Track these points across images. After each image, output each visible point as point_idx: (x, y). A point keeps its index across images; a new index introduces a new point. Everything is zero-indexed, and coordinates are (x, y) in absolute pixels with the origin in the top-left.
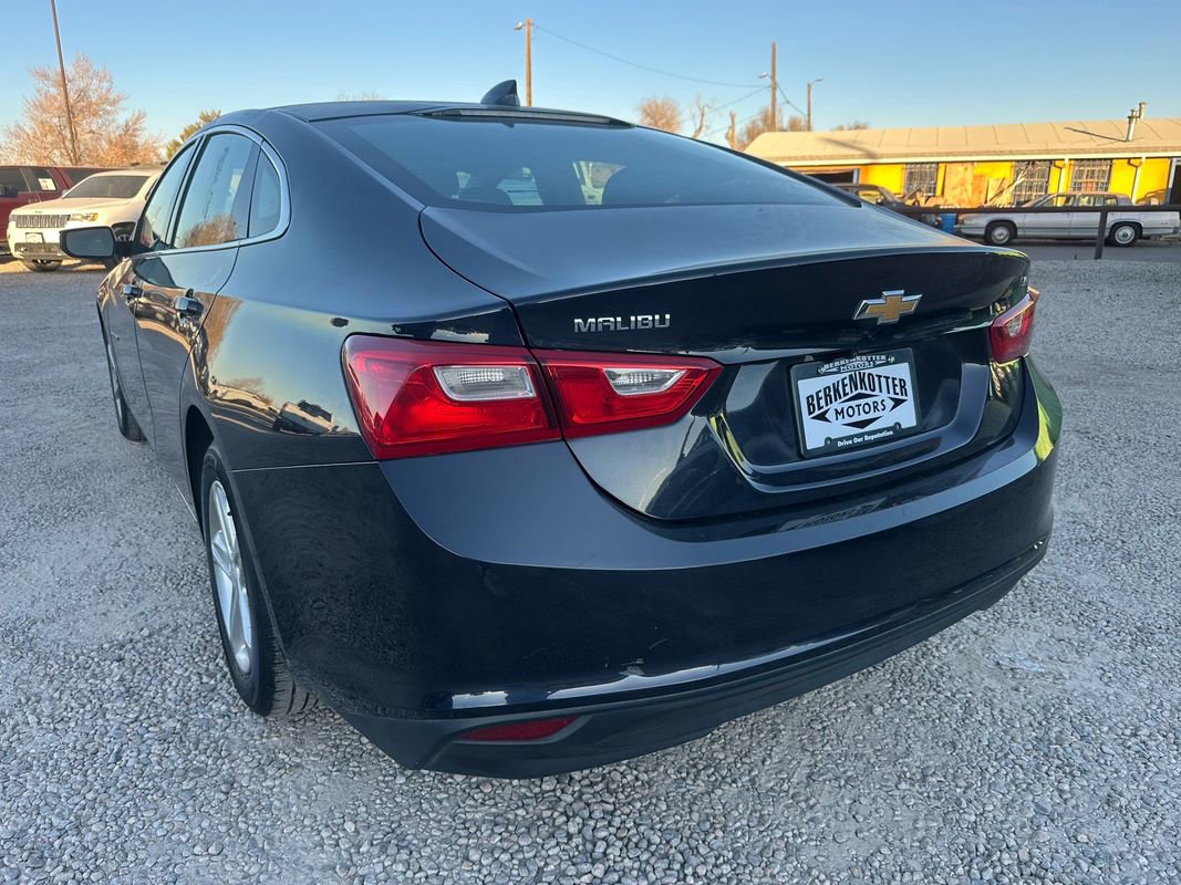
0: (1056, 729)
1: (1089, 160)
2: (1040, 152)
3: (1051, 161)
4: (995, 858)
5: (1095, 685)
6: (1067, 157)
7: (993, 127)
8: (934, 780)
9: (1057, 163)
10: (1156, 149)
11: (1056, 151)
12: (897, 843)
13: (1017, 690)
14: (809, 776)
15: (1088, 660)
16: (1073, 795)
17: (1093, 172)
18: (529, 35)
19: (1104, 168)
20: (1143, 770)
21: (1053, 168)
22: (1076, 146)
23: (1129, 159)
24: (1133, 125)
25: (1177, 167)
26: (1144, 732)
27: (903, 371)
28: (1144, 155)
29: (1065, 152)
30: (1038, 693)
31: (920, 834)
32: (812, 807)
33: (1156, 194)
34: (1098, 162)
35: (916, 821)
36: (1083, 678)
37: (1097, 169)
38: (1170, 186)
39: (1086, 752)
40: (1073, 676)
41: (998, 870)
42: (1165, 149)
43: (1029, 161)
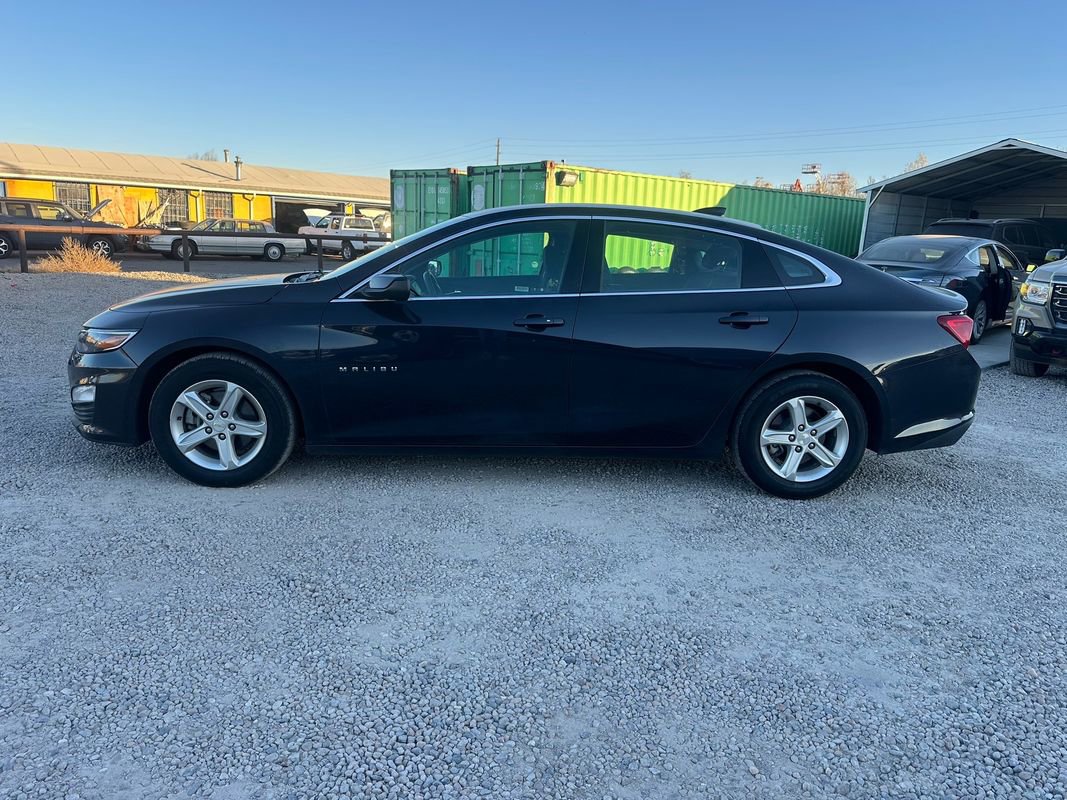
1: (216, 192)
2: (178, 183)
3: (188, 191)
6: (201, 189)
9: (192, 193)
10: (260, 188)
17: (220, 202)
19: (227, 199)
21: (189, 196)
22: (204, 181)
23: (244, 194)
24: (239, 168)
25: (276, 202)
28: (255, 192)
29: (197, 184)
34: (222, 194)
37: (223, 200)
38: (274, 216)
42: (266, 189)
43: (169, 189)
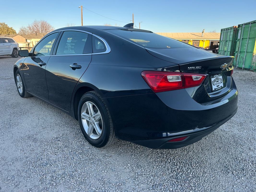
0: (236, 139)
1: (195, 40)
2: (186, 38)
3: (188, 40)
4: (238, 159)
5: (238, 132)
6: (191, 39)
7: (177, 33)
8: (222, 148)
9: (190, 41)
10: (207, 38)
11: (189, 38)
12: (221, 158)
13: (227, 134)
14: (202, 150)
15: (235, 128)
16: (244, 149)
17: (196, 42)
18: (82, 9)
19: (198, 42)
20: (252, 144)
21: (189, 41)
22: (193, 37)
23: (203, 40)
24: (203, 34)
25: (211, 42)
26: (249, 138)
27: (221, 77)
28: (205, 39)
29: (191, 38)
30: (230, 134)
31: (225, 157)
32: (205, 154)
33: (207, 47)
34: (197, 41)
35: (223, 155)
36: (236, 131)
37: (197, 42)
38: (210, 46)
39: (242, 142)
40: (234, 131)
41: (239, 160)
42: (209, 38)
43: (184, 40)
